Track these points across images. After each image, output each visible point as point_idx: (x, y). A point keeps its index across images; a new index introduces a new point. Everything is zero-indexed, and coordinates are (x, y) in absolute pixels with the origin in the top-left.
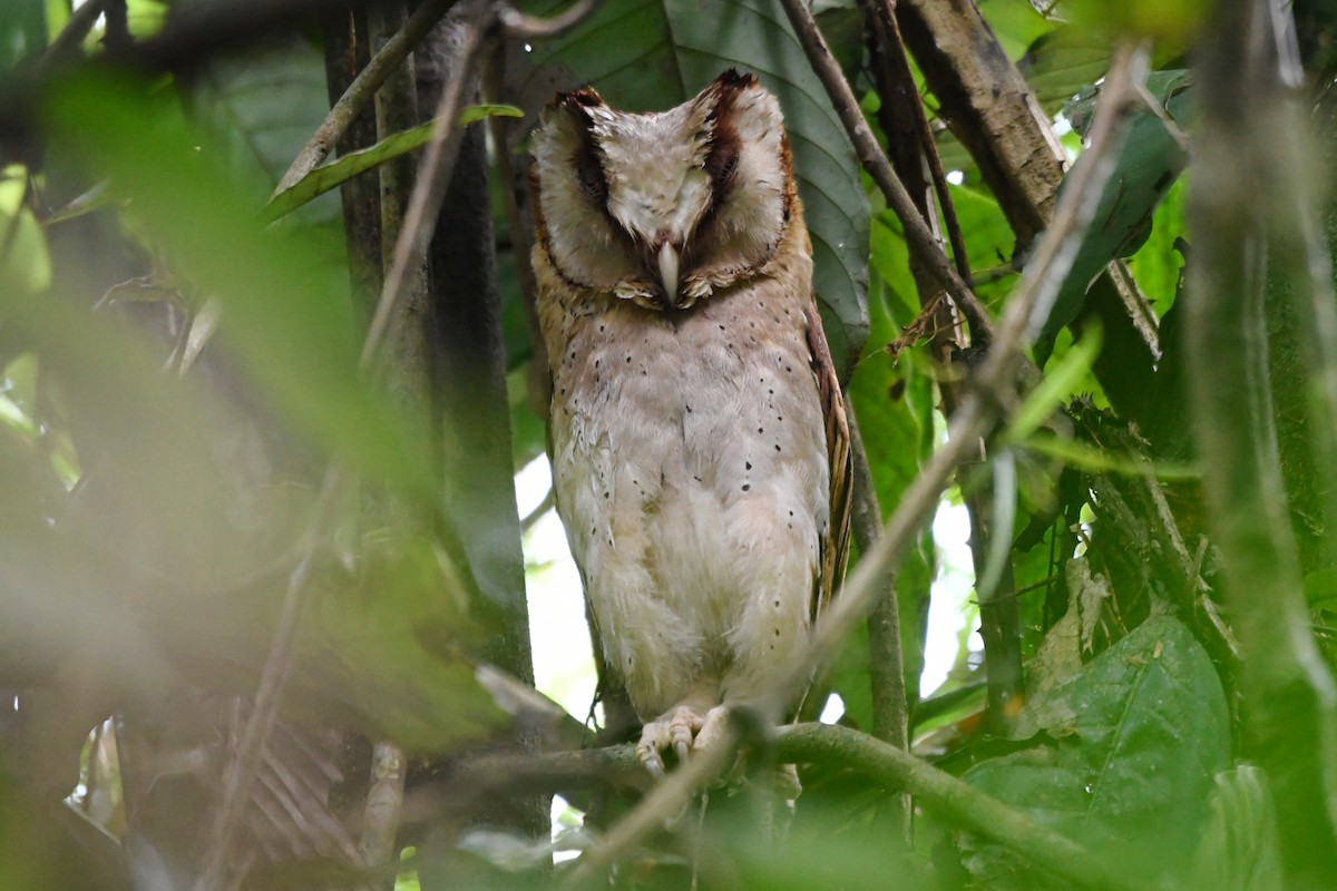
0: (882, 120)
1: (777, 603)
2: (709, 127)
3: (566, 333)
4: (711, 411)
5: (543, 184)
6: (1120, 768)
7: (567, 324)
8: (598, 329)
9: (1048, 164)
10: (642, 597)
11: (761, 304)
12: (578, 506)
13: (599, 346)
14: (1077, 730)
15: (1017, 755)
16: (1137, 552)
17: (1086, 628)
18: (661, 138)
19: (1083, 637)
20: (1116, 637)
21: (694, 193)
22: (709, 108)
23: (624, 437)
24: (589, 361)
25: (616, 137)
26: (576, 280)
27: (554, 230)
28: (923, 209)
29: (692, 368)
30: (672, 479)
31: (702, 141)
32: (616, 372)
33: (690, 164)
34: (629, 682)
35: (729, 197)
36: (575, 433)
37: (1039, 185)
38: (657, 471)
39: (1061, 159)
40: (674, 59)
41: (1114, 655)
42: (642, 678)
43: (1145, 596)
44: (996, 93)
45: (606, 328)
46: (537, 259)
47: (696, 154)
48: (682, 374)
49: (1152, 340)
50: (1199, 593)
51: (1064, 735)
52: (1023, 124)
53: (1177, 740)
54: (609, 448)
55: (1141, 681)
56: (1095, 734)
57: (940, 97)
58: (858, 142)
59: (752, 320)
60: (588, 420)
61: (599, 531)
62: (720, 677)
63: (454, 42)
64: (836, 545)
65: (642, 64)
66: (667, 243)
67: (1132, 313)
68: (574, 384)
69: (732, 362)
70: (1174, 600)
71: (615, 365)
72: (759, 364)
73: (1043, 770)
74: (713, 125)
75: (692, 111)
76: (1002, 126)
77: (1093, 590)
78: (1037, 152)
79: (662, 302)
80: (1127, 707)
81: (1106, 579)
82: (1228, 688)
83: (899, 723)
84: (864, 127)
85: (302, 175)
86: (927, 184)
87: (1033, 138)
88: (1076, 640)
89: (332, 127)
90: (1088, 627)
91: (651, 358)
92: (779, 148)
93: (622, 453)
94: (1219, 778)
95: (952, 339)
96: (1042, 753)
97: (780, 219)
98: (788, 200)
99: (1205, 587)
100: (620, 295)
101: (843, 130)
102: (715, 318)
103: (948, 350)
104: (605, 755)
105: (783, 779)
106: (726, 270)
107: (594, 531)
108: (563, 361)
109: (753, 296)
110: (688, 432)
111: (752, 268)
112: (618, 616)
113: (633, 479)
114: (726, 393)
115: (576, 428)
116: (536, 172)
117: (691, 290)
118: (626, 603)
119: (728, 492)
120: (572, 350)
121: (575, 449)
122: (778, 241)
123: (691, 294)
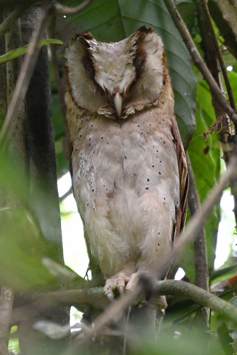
0: (202, 46)
1: (159, 233)
2: (134, 48)
3: (78, 127)
4: (134, 158)
5: (70, 69)
7: (78, 124)
8: (90, 126)
10: (106, 230)
11: (154, 117)
12: (82, 195)
13: (91, 133)
18: (116, 52)
21: (128, 74)
22: (135, 41)
23: (100, 168)
25: (98, 52)
26: (82, 107)
27: (74, 87)
28: (217, 80)
29: (127, 142)
30: (118, 185)
31: (132, 54)
32: (97, 143)
33: (127, 63)
34: (101, 263)
36: (81, 166)
38: (112, 181)
40: (121, 22)
42: (106, 261)
45: (94, 125)
46: (67, 98)
47: (129, 59)
48: (123, 144)
54: (94, 172)
57: (224, 37)
58: (192, 54)
59: (150, 123)
60: (86, 161)
61: (90, 205)
62: (136, 262)
63: (36, 13)
64: (182, 211)
65: (109, 24)
66: (118, 93)
68: (81, 147)
69: (142, 139)
71: (97, 140)
72: (153, 140)
74: (136, 47)
75: (128, 42)
79: (115, 116)
83: (205, 280)
84: (195, 49)
86: (219, 71)
91: (111, 138)
92: (162, 57)
93: (99, 174)
95: (228, 131)
97: (162, 84)
98: (165, 77)
100: (99, 113)
101: (187, 50)
102: (136, 122)
103: (226, 136)
104: (91, 292)
105: (160, 301)
106: (140, 104)
107: (88, 204)
108: (77, 138)
109: (150, 114)
110: (125, 166)
111: (151, 103)
112: (97, 238)
113: (103, 184)
114: (140, 151)
115: (81, 164)
116: (67, 65)
117: (127, 111)
118: (100, 233)
119: (140, 190)
120: (80, 134)
121: (81, 172)
122: (161, 93)
123: (127, 113)
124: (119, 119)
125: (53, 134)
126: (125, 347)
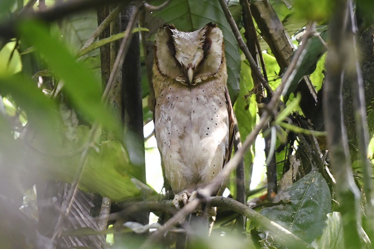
0: (246, 35)
1: (214, 165)
2: (204, 37)
3: (161, 89)
4: (199, 113)
5: (158, 49)
6: (301, 211)
7: (161, 87)
8: (170, 88)
9: (289, 49)
10: (177, 161)
11: (214, 85)
12: (161, 136)
13: (169, 93)
14: (291, 201)
15: (274, 207)
16: (309, 154)
17: (294, 173)
18: (191, 39)
19: (293, 176)
20: (302, 176)
21: (199, 55)
22: (204, 32)
23: (175, 118)
24: (166, 97)
25: (179, 38)
26: (165, 74)
27: (160, 61)
28: (256, 60)
29: (194, 101)
30: (187, 130)
31: (202, 41)
32: (174, 101)
33: (198, 47)
34: (172, 184)
35: (208, 56)
36: (161, 116)
37: (287, 54)
38: (183, 128)
39: (293, 48)
40: (190, 17)
41: (301, 181)
42: (176, 183)
43: (310, 166)
44: (276, 30)
45: (172, 88)
46: (154, 68)
47: (200, 45)
48: (191, 102)
49: (315, 97)
50: (325, 165)
51: (287, 202)
52: (283, 38)
53: (317, 204)
54: (170, 121)
55: (308, 188)
56: (296, 202)
57: (261, 30)
58: (239, 41)
59: (211, 89)
60: (165, 113)
61: (166, 143)
62: (196, 184)
63: (132, 10)
65: (182, 18)
66: (191, 68)
67: (310, 90)
68: (162, 103)
69: (205, 100)
70: (318, 167)
71: (174, 99)
72: (213, 101)
73: (281, 211)
75: (199, 33)
76: (277, 38)
77: (296, 164)
78: (286, 46)
79: (187, 83)
80: (304, 195)
81: (300, 161)
82: (331, 191)
83: (243, 197)
84: (241, 37)
85: (89, 44)
86: (257, 53)
87: (285, 42)
88: (291, 177)
89: (98, 32)
90: (295, 173)
91: (183, 97)
92: (222, 44)
93: (174, 122)
94: (328, 215)
95: (262, 95)
96: (281, 206)
97: (220, 63)
99: (327, 164)
100: (177, 80)
101: (235, 38)
102: (202, 88)
103: (261, 98)
104: (164, 203)
105: (211, 211)
106: (205, 75)
108: (159, 96)
109: (212, 83)
110: (192, 118)
111: (212, 75)
112: (170, 166)
113: (177, 129)
114: (203, 108)
116: (156, 45)
117: (196, 81)
118: (173, 162)
119: (202, 135)
120: (162, 93)
121: (161, 121)
122: (220, 68)
124: (190, 85)
125: (142, 93)
126: (186, 242)
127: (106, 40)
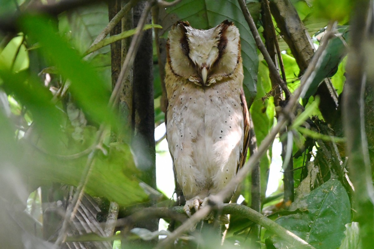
0: (264, 34)
1: (227, 170)
2: (219, 36)
3: (173, 89)
4: (213, 115)
5: (171, 47)
6: (319, 221)
7: (174, 87)
8: (183, 89)
9: (310, 50)
10: (190, 165)
11: (229, 86)
12: (173, 138)
13: (182, 94)
14: (308, 209)
15: (291, 215)
16: (328, 160)
17: (312, 181)
18: (206, 37)
19: (311, 183)
20: (321, 184)
21: (214, 54)
22: (220, 30)
23: (188, 120)
24: (179, 98)
25: (193, 36)
26: (178, 74)
27: (172, 59)
28: (274, 60)
29: (208, 103)
30: (200, 134)
31: (217, 39)
32: (187, 102)
33: (213, 46)
34: (184, 189)
35: (223, 56)
36: (174, 118)
37: (307, 55)
38: (196, 131)
39: (313, 48)
40: (206, 14)
41: (320, 189)
42: (188, 188)
43: (329, 173)
44: (296, 29)
45: (185, 89)
46: (167, 67)
47: (215, 43)
48: (205, 104)
49: (336, 101)
50: (345, 173)
51: (304, 211)
52: (303, 38)
53: (336, 214)
54: (183, 123)
55: (327, 197)
56: (313, 211)
57: (280, 29)
58: (257, 40)
59: (226, 90)
60: (178, 114)
61: (179, 146)
62: (209, 190)
63: (145, 5)
64: (244, 155)
65: (197, 15)
66: (205, 67)
67: (331, 93)
68: (174, 104)
69: (220, 102)
70: (337, 175)
71: (187, 100)
72: (227, 103)
73: (298, 220)
74: (220, 35)
75: (215, 31)
76: (297, 38)
77: (315, 171)
78: (307, 46)
79: (201, 84)
80: (322, 204)
81: (319, 167)
82: (351, 200)
83: (258, 204)
84: (259, 36)
85: (99, 41)
86: (275, 53)
87: (306, 42)
88: (309, 184)
91: (197, 99)
92: (238, 43)
93: (187, 125)
94: (346, 226)
95: (280, 97)
96: (297, 215)
97: (236, 63)
98: (239, 58)
99: (346, 171)
100: (190, 80)
101: (253, 37)
102: (216, 89)
103: (279, 100)
104: (175, 209)
105: (224, 219)
106: (220, 75)
107: (177, 146)
108: (172, 97)
109: (227, 84)
110: (205, 120)
111: (227, 75)
112: (182, 170)
113: (190, 132)
114: (217, 110)
115: (174, 116)
116: (169, 43)
117: (210, 81)
118: (185, 167)
119: (216, 138)
120: (175, 94)
121: (173, 122)
122: (235, 68)
123: (210, 82)
124: (204, 86)
125: (154, 93)
127: (117, 37)
